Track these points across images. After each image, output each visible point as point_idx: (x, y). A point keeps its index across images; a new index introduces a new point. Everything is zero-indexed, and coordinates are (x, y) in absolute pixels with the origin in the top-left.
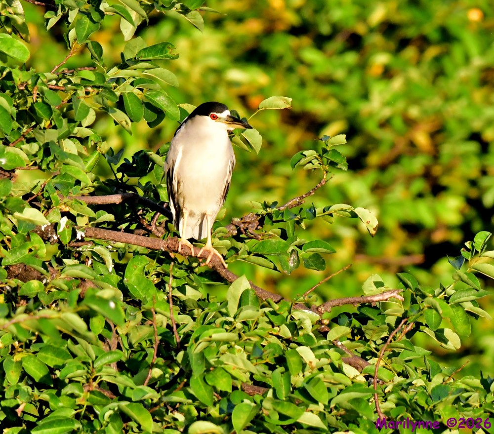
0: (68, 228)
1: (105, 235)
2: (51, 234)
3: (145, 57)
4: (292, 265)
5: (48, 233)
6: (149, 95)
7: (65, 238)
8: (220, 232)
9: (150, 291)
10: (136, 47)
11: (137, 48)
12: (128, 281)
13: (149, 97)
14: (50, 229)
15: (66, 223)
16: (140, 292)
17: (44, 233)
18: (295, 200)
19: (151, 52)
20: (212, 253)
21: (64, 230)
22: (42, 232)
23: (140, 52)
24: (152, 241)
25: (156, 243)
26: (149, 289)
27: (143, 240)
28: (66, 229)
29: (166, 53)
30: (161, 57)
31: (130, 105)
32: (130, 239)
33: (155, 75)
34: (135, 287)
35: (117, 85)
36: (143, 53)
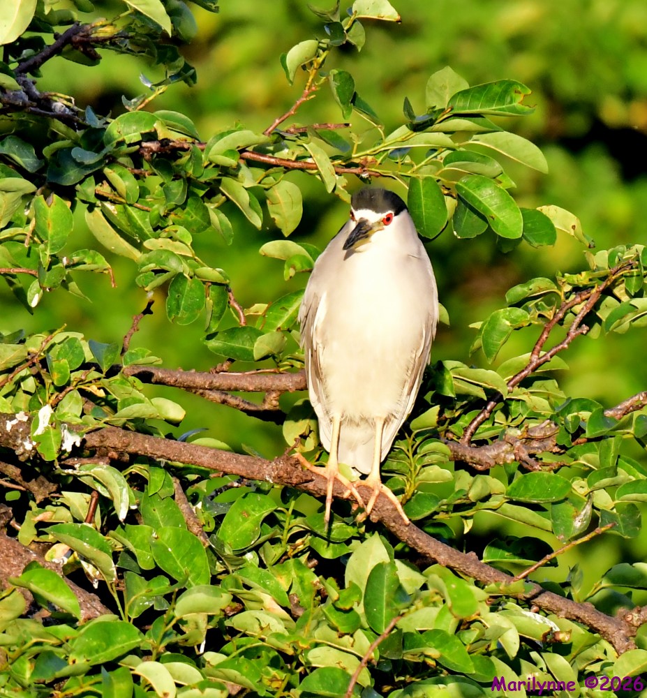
0: (55, 428)
1: (147, 445)
2: (22, 439)
3: (464, 108)
4: (580, 524)
5: (17, 437)
6: (465, 184)
7: (49, 449)
8: (434, 452)
9: (195, 559)
10: (446, 88)
11: (447, 90)
12: (156, 538)
13: (466, 188)
14: (21, 430)
15: (51, 418)
16: (178, 562)
17: (11, 437)
18: (637, 397)
19: (478, 99)
20: (377, 492)
21: (47, 432)
22: (7, 434)
23: (454, 98)
24: (248, 463)
25: (256, 468)
26: (194, 556)
27: (228, 460)
28: (52, 431)
29: (511, 102)
30: (500, 110)
31: (423, 202)
32: (200, 457)
33: (496, 146)
34: (170, 550)
35: (413, 163)
36: (460, 100)
